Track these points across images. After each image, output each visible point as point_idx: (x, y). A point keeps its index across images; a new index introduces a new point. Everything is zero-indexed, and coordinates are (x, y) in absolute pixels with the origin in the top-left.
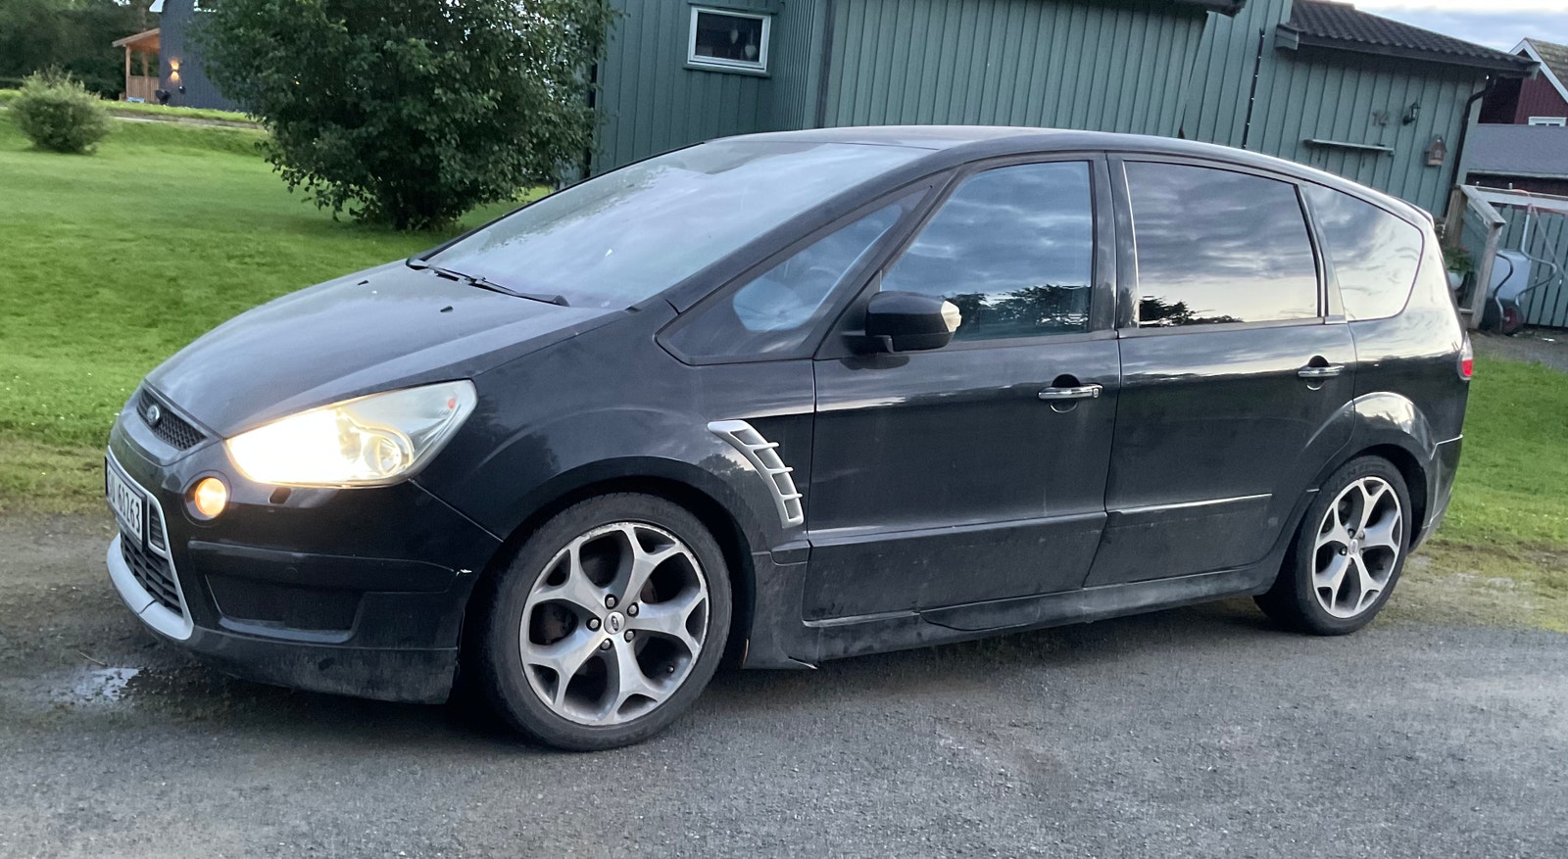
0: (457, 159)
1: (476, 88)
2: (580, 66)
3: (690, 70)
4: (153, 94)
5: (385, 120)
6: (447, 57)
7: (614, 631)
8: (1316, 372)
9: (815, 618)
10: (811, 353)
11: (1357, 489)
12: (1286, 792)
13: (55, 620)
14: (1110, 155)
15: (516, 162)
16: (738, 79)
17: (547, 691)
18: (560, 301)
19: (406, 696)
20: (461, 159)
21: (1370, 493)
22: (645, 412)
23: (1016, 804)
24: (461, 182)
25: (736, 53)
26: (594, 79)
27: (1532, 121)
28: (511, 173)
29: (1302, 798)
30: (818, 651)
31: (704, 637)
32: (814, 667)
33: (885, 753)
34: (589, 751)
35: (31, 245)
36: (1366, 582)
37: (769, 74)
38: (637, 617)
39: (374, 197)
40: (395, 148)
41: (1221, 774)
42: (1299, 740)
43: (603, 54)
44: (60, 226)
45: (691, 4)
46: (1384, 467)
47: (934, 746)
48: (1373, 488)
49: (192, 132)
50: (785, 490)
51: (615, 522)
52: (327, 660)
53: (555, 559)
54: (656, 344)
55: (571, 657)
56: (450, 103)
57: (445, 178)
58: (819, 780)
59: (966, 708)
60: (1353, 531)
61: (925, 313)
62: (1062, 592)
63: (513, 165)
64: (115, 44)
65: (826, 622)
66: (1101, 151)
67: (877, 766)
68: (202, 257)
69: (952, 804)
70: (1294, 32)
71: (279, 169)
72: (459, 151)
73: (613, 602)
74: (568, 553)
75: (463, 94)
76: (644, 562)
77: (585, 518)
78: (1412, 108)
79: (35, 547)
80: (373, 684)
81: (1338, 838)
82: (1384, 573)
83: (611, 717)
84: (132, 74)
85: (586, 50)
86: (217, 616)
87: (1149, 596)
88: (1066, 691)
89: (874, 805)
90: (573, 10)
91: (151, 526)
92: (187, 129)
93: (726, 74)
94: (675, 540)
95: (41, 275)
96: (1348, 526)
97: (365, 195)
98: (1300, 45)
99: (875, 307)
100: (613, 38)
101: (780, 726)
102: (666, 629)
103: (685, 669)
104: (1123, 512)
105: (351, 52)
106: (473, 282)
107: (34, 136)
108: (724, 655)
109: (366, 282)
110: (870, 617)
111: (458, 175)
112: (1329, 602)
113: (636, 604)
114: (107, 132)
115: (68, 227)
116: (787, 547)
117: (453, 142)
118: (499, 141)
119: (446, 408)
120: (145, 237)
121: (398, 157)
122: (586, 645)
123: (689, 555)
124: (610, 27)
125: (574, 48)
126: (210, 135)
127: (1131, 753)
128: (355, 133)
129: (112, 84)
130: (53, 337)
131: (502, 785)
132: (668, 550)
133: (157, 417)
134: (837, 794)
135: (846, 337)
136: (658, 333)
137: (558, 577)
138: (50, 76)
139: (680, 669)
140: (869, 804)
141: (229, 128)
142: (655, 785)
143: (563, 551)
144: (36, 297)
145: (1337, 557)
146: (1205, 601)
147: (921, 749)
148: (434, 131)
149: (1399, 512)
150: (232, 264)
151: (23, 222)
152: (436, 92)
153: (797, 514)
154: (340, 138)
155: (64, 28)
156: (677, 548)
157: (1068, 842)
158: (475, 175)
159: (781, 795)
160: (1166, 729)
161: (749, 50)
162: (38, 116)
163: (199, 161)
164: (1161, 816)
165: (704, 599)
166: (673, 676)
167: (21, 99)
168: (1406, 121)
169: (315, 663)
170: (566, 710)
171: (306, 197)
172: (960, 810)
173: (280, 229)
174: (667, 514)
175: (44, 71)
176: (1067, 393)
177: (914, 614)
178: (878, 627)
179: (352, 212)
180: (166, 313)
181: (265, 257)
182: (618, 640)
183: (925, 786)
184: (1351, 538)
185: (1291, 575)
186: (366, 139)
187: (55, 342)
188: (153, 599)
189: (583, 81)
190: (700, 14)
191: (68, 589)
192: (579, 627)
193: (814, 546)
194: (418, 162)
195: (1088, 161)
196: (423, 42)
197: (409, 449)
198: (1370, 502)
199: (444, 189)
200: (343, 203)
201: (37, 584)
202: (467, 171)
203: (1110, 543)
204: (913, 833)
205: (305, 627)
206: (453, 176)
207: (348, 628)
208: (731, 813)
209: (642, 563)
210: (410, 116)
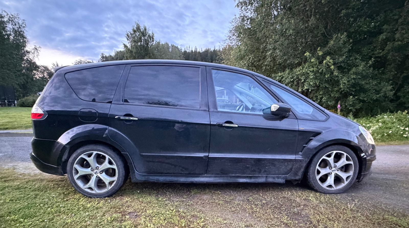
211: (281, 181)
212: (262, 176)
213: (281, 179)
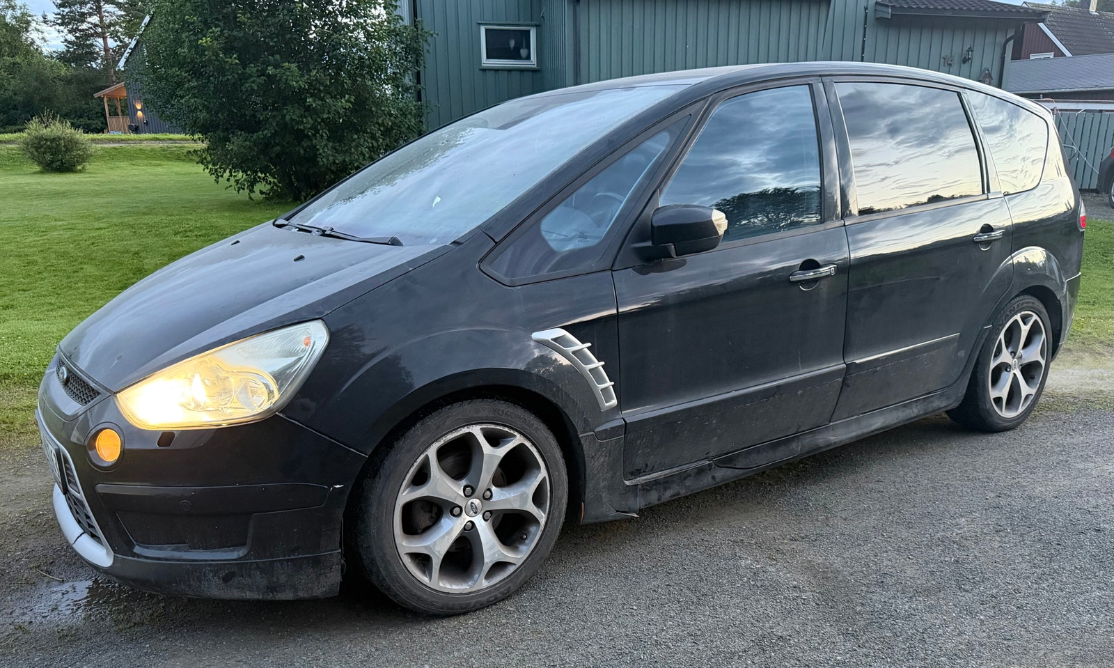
0: (329, 148)
1: (335, 95)
2: (408, 74)
3: (484, 70)
4: (127, 128)
5: (274, 125)
6: (312, 74)
7: (474, 514)
8: (985, 237)
9: (633, 477)
10: (608, 264)
11: (1016, 321)
12: (1016, 574)
13: (23, 545)
14: (823, 78)
15: (370, 145)
16: (519, 73)
17: (424, 572)
18: (394, 242)
19: (301, 594)
20: (332, 147)
21: (1025, 324)
22: (480, 331)
23: (813, 614)
24: (334, 163)
25: (515, 55)
26: (419, 82)
27: (1032, 57)
28: (368, 152)
29: (1029, 577)
30: (640, 503)
31: (548, 507)
32: (636, 516)
33: (701, 580)
34: (464, 614)
35: (31, 239)
36: (1025, 389)
37: (539, 68)
38: (493, 500)
39: (276, 181)
40: (285, 144)
41: (963, 564)
42: (1011, 524)
43: (423, 64)
44: (53, 223)
45: (480, 24)
46: (1033, 303)
47: (737, 568)
48: (1025, 319)
49: (152, 150)
50: (601, 381)
51: (463, 427)
52: (229, 574)
53: (416, 464)
54: (479, 271)
55: (440, 540)
56: (319, 108)
57: (322, 161)
58: (654, 616)
59: (754, 529)
60: (1014, 353)
61: (699, 221)
62: (815, 429)
63: (368, 147)
64: (96, 95)
65: (641, 480)
66: (817, 76)
67: (698, 594)
68: (156, 235)
69: (764, 622)
70: (888, 6)
71: (207, 168)
72: (330, 141)
73: (470, 491)
74: (427, 458)
75: (327, 100)
76: (492, 455)
77: (438, 427)
78: (968, 51)
79: (14, 479)
80: (272, 588)
81: (1068, 611)
82: (1036, 381)
83: (481, 583)
84: (110, 115)
85: (410, 61)
86: (132, 546)
87: (878, 422)
88: (825, 504)
89: (703, 634)
90: (398, 34)
91: (67, 473)
92: (149, 148)
93: (509, 70)
94: (516, 433)
95: (40, 260)
96: (1010, 350)
97: (269, 180)
98: (892, 15)
99: (658, 221)
100: (428, 51)
101: (616, 568)
102: (516, 506)
103: (535, 534)
104: (857, 362)
105: (244, 78)
106: (324, 234)
107: (40, 163)
108: (565, 519)
109: (238, 242)
110: (675, 470)
111: (331, 158)
112: (1001, 409)
113: (489, 490)
114: (91, 156)
115: (60, 223)
116: (608, 426)
117: (324, 135)
118: (357, 132)
119: (303, 347)
120: (116, 225)
121: (288, 151)
122: (452, 529)
123: (528, 444)
124: (425, 44)
125: (403, 61)
126: (164, 150)
127: (889, 553)
128: (255, 136)
129: (97, 123)
130: (51, 304)
131: (393, 660)
132: (511, 443)
133: (65, 377)
134: (671, 627)
135: (635, 248)
136: (481, 261)
137: (422, 477)
138: (45, 120)
139: (530, 537)
140: (699, 633)
141: (177, 145)
142: (522, 640)
143: (422, 457)
144: (37, 276)
145: (1004, 374)
146: (916, 419)
147: (729, 572)
148: (310, 128)
149: (1044, 335)
150: (178, 238)
151: (26, 223)
152: (308, 100)
153: (612, 398)
154: (245, 141)
155: (60, 89)
156: (518, 440)
157: (864, 647)
158: (343, 157)
159: (627, 635)
160: (910, 528)
161: (523, 52)
162: (40, 148)
163: (159, 169)
164: (930, 609)
165: (545, 477)
166: (527, 541)
167: (26, 138)
168: (965, 61)
169: (219, 578)
170: (441, 585)
171: (228, 186)
172: (771, 628)
173: (212, 210)
174: (506, 414)
175: (40, 116)
176: (811, 274)
177: (708, 462)
178: (683, 476)
179: (262, 192)
180: (133, 278)
181: (201, 230)
182: (478, 520)
183: (739, 607)
184: (1013, 358)
185: (975, 391)
186: (262, 139)
187: (52, 307)
188: (82, 531)
189: (411, 84)
190: (486, 30)
191: (36, 514)
192: (444, 516)
193: (628, 422)
194: (302, 152)
195: (809, 84)
196: (294, 66)
197: (274, 387)
198: (1025, 329)
199: (323, 170)
200: (255, 187)
201: (10, 513)
202: (337, 155)
203: (848, 386)
204: (740, 657)
205: (206, 548)
206: (328, 160)
207: (243, 544)
208: (589, 661)
209: (491, 456)
210: (292, 119)
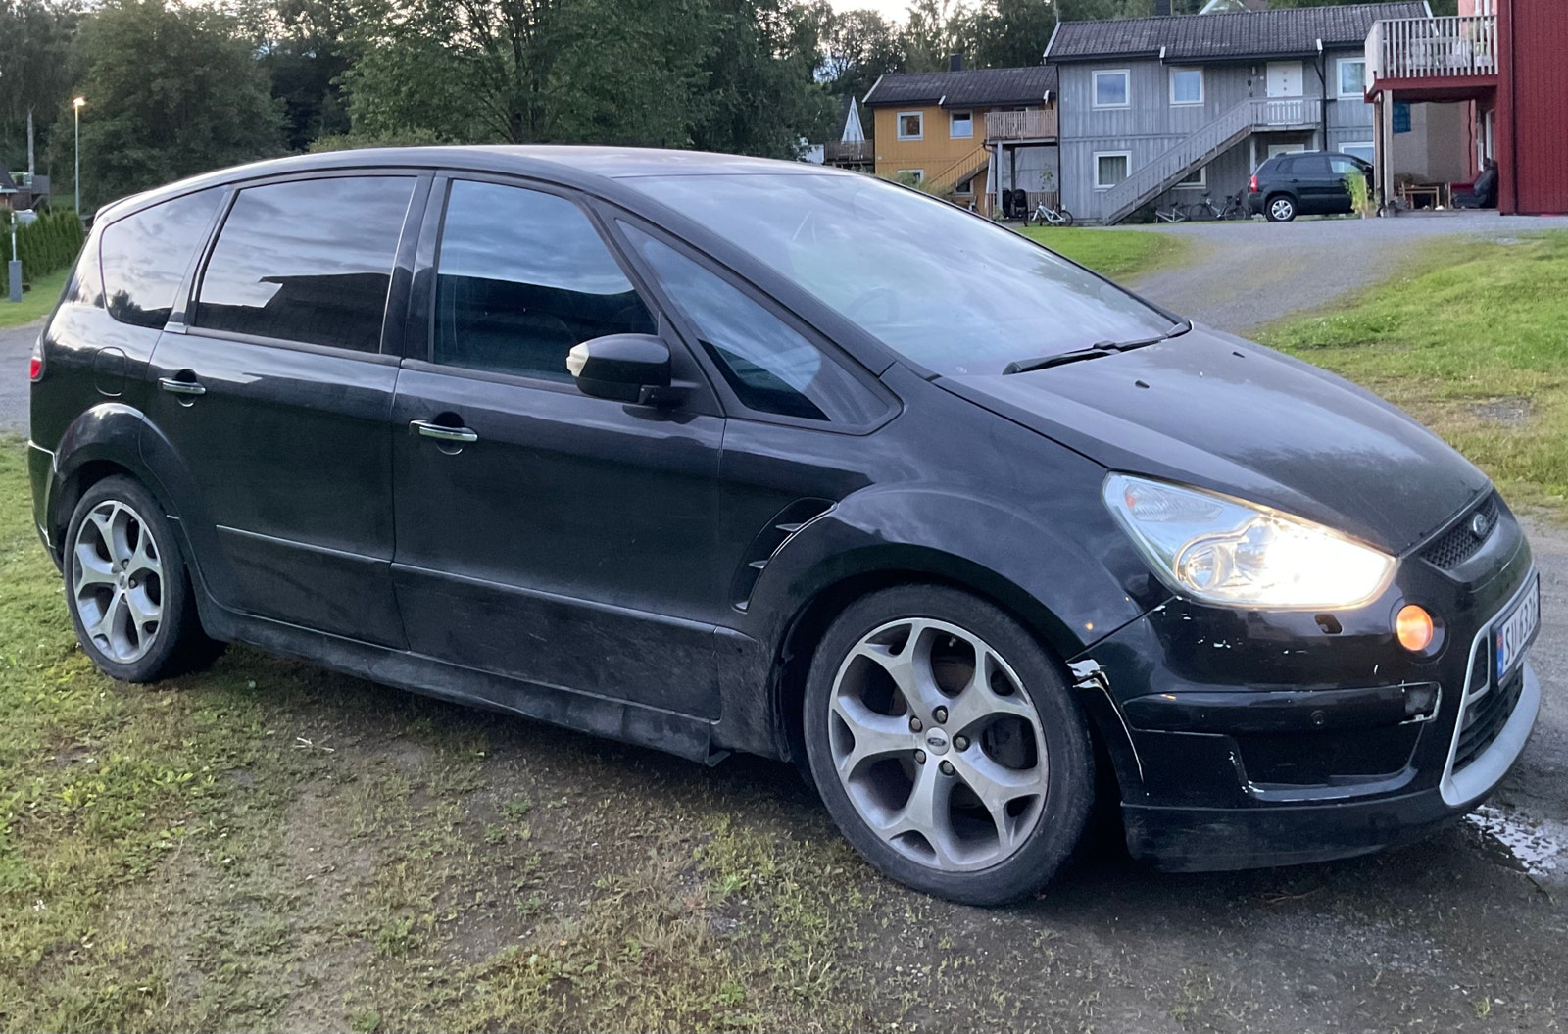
211: (686, 746)
212: (610, 703)
213: (690, 734)
